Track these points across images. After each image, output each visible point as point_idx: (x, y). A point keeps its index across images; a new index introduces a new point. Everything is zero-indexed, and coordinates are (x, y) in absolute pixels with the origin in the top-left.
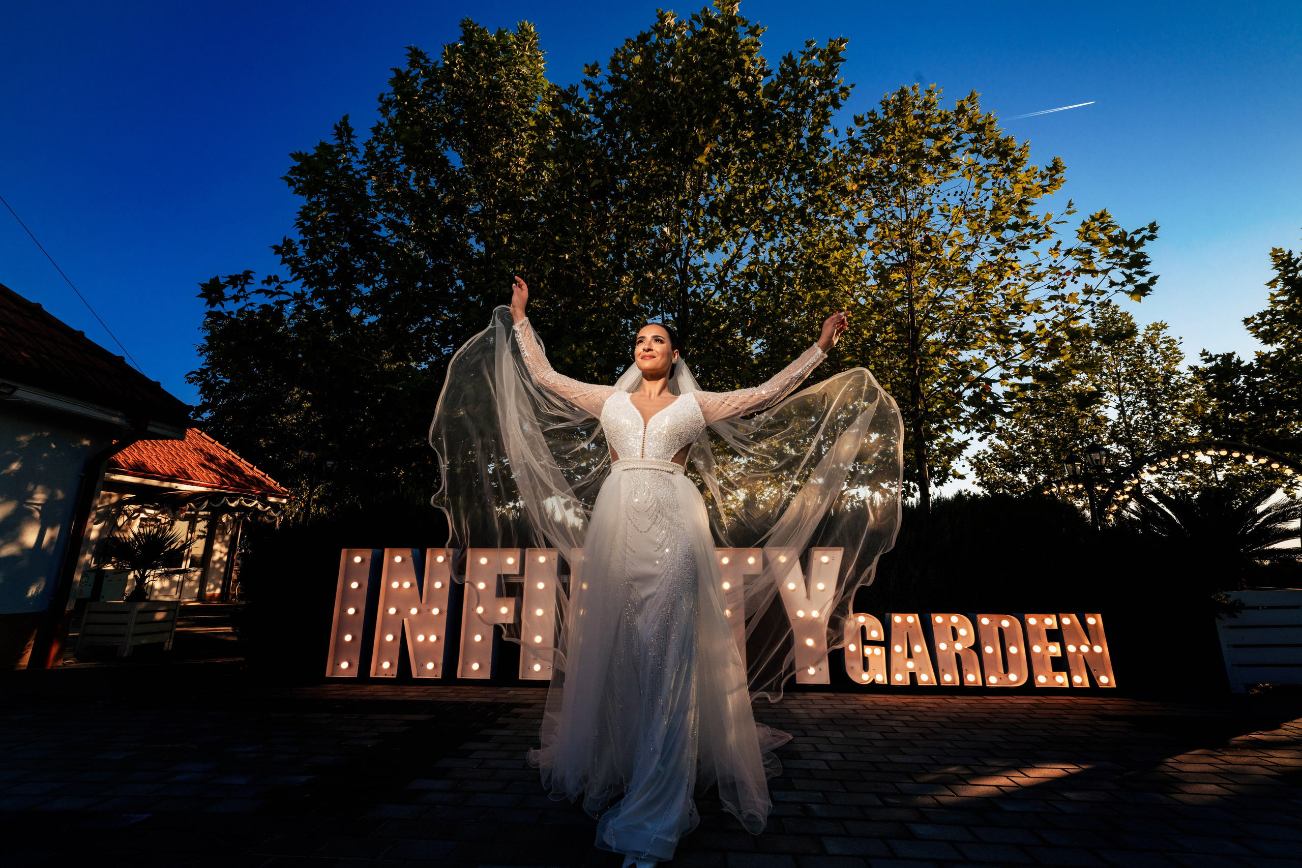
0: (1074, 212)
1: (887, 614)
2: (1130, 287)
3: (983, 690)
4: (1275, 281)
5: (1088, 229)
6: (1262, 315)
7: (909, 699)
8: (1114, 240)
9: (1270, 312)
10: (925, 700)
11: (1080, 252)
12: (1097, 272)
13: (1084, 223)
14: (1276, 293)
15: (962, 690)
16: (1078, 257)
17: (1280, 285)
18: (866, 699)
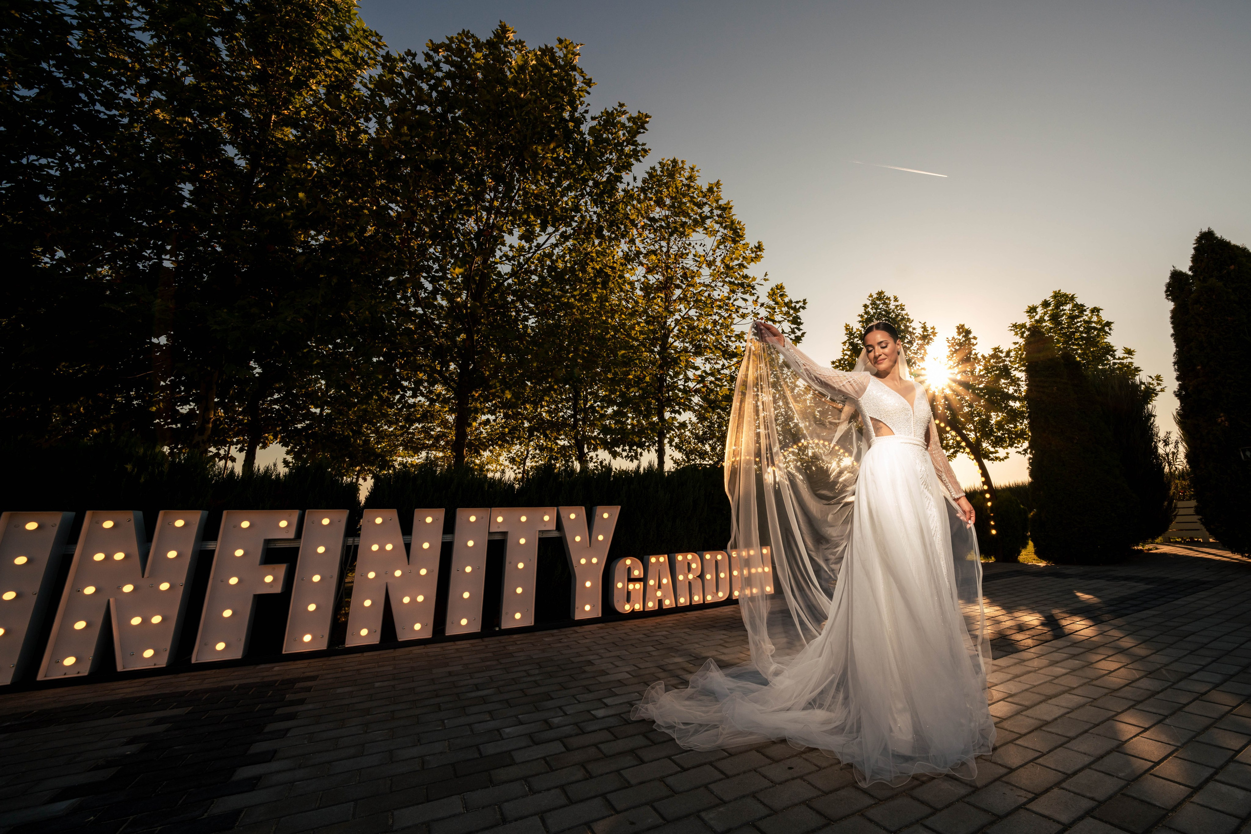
0: (767, 280)
1: (646, 557)
2: (793, 336)
3: (704, 606)
4: (845, 342)
5: (774, 293)
6: (840, 361)
7: (658, 620)
8: (786, 304)
9: (842, 359)
10: (669, 619)
11: (769, 307)
12: (776, 322)
13: (772, 289)
14: (845, 349)
15: (691, 608)
16: (768, 310)
17: (847, 344)
18: (628, 624)
